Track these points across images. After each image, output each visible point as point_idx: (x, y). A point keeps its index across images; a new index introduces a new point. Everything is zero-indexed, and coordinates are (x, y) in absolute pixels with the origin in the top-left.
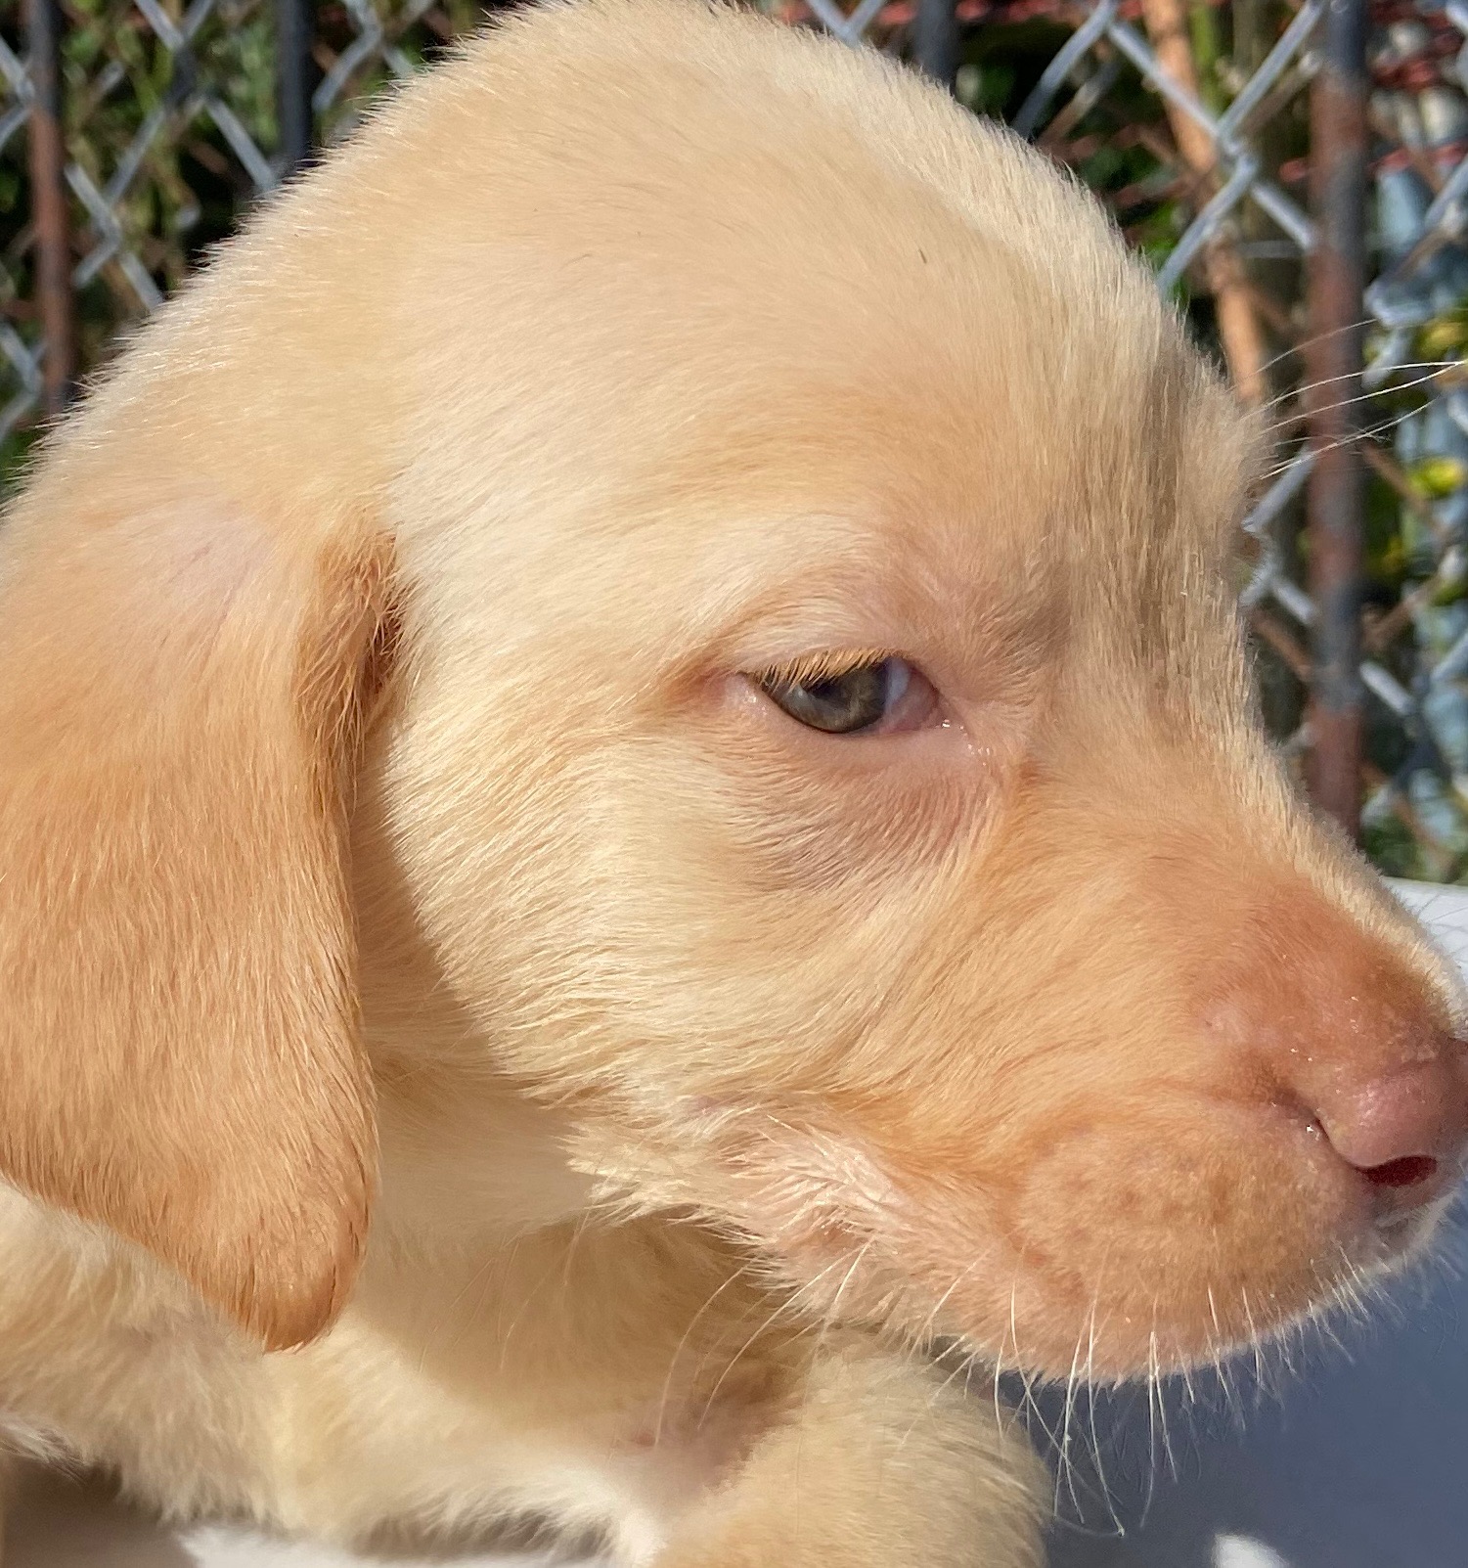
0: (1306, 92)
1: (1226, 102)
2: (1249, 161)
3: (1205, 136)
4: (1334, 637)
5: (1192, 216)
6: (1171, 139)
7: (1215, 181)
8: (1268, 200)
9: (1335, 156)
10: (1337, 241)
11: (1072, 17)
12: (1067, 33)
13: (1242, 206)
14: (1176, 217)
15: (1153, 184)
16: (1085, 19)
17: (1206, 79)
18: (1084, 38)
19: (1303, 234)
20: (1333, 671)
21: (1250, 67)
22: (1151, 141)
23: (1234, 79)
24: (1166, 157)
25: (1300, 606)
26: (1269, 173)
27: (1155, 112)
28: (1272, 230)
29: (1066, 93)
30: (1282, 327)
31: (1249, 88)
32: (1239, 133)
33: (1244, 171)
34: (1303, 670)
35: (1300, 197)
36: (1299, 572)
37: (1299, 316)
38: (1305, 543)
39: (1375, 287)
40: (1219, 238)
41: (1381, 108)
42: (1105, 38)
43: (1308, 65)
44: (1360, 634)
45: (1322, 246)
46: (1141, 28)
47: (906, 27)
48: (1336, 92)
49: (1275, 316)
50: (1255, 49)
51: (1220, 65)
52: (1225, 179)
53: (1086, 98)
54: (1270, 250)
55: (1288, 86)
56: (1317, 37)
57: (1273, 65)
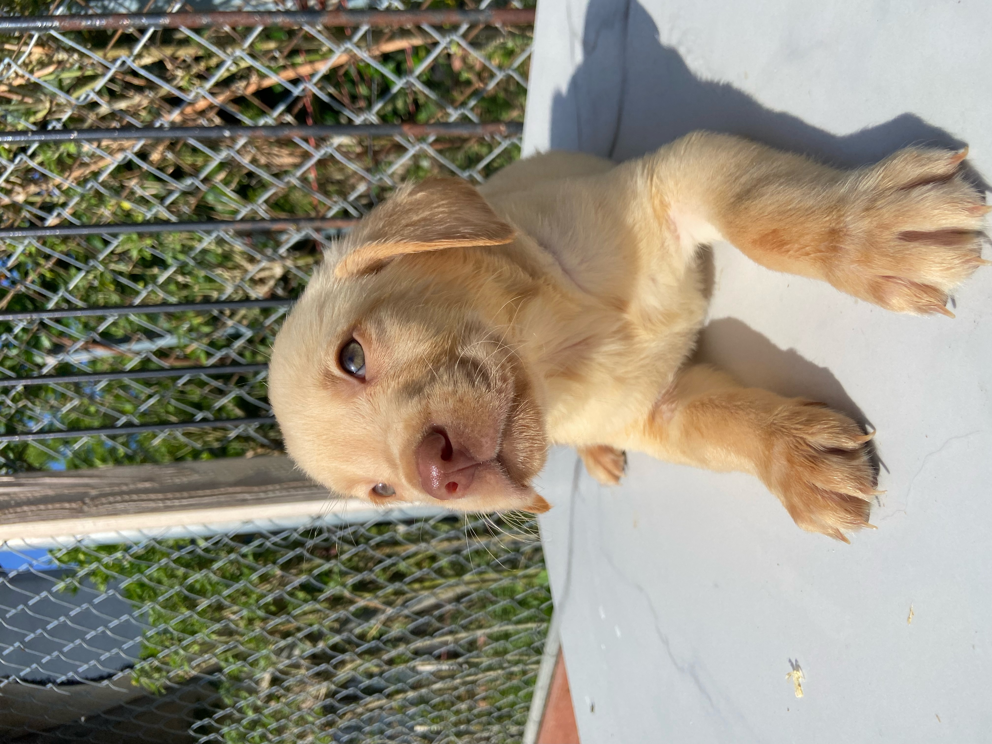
0: (326, 28)
1: (331, 51)
2: (346, 43)
3: (340, 56)
4: (473, 17)
5: (362, 60)
6: (342, 66)
7: (352, 54)
8: (356, 38)
9: (343, 19)
10: (366, 19)
11: (310, 94)
12: (315, 96)
13: (358, 46)
14: (362, 64)
15: (353, 72)
16: (311, 90)
17: (325, 57)
18: (316, 91)
19: (364, 28)
20: (482, 18)
21: (322, 44)
22: (342, 72)
23: (324, 49)
24: (346, 67)
25: (464, 27)
26: (350, 38)
27: (334, 71)
28: (364, 37)
29: (330, 95)
30: (390, 34)
31: (327, 44)
32: (339, 46)
33: (349, 45)
34: (481, 26)
35: (356, 29)
36: (455, 28)
37: (386, 31)
38: (447, 26)
39: (379, 8)
40: (367, 52)
41: (330, 8)
42: (316, 84)
43: (319, 28)
44: (472, 10)
45: (368, 23)
46: (312, 75)
47: (315, 139)
48: (326, 19)
49: (387, 37)
50: (316, 43)
51: (321, 53)
52: (351, 51)
53: (331, 90)
54: (369, 37)
55: (326, 33)
56: (313, 25)
57: (321, 38)
